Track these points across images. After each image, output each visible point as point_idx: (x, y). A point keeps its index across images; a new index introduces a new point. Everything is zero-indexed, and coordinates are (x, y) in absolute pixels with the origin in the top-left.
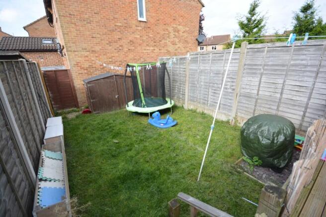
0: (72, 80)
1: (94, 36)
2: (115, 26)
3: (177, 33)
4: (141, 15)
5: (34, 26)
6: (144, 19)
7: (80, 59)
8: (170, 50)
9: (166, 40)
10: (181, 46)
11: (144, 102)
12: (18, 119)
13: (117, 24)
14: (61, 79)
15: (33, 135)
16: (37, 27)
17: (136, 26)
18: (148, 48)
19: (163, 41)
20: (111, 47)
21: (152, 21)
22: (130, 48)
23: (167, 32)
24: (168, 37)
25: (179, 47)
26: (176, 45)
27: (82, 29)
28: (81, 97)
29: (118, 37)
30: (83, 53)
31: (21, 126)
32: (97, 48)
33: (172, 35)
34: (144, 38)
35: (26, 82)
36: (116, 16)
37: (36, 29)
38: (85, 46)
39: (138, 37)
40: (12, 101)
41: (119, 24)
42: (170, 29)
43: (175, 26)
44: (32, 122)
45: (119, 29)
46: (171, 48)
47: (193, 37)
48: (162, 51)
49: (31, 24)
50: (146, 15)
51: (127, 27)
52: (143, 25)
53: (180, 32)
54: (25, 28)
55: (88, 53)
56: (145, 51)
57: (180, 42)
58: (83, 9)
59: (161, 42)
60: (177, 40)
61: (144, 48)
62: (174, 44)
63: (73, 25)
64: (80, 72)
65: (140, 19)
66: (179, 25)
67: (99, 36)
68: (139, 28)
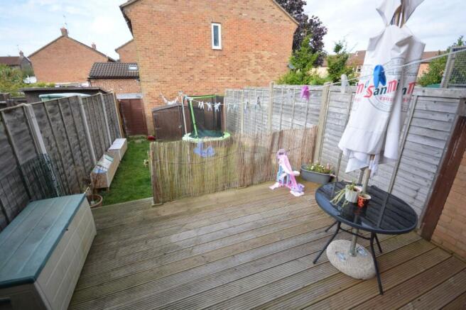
0: (143, 109)
1: (166, 67)
2: (187, 56)
3: (259, 60)
4: (216, 42)
5: (126, 48)
6: (219, 47)
7: (152, 89)
8: (250, 79)
9: (245, 68)
10: (265, 74)
11: (196, 133)
12: (91, 130)
13: (189, 54)
14: (134, 107)
15: (100, 144)
16: (127, 49)
17: (210, 55)
18: (222, 78)
19: (242, 70)
20: (181, 78)
21: (228, 48)
22: (202, 78)
23: (246, 60)
24: (248, 65)
25: (262, 76)
26: (259, 73)
27: (155, 61)
28: (150, 125)
29: (189, 67)
30: (154, 84)
31: (92, 135)
32: (168, 79)
33: (253, 62)
34: (218, 67)
35: (101, 109)
36: (188, 47)
37: (127, 52)
38: (157, 77)
39: (212, 65)
40: (89, 120)
41: (191, 54)
42: (252, 56)
43: (257, 52)
44: (101, 137)
45: (191, 60)
46: (252, 77)
47: (282, 64)
48: (240, 81)
49: (123, 47)
50: (222, 43)
51: (199, 56)
52: (217, 53)
53: (264, 59)
54: (116, 50)
55: (159, 83)
56: (218, 81)
57: (263, 69)
58: (157, 43)
59: (238, 71)
60: (259, 68)
61: (217, 78)
62: (255, 72)
63: (148, 58)
64: (152, 101)
65: (214, 47)
66: (263, 50)
67: (170, 67)
68: (213, 57)
